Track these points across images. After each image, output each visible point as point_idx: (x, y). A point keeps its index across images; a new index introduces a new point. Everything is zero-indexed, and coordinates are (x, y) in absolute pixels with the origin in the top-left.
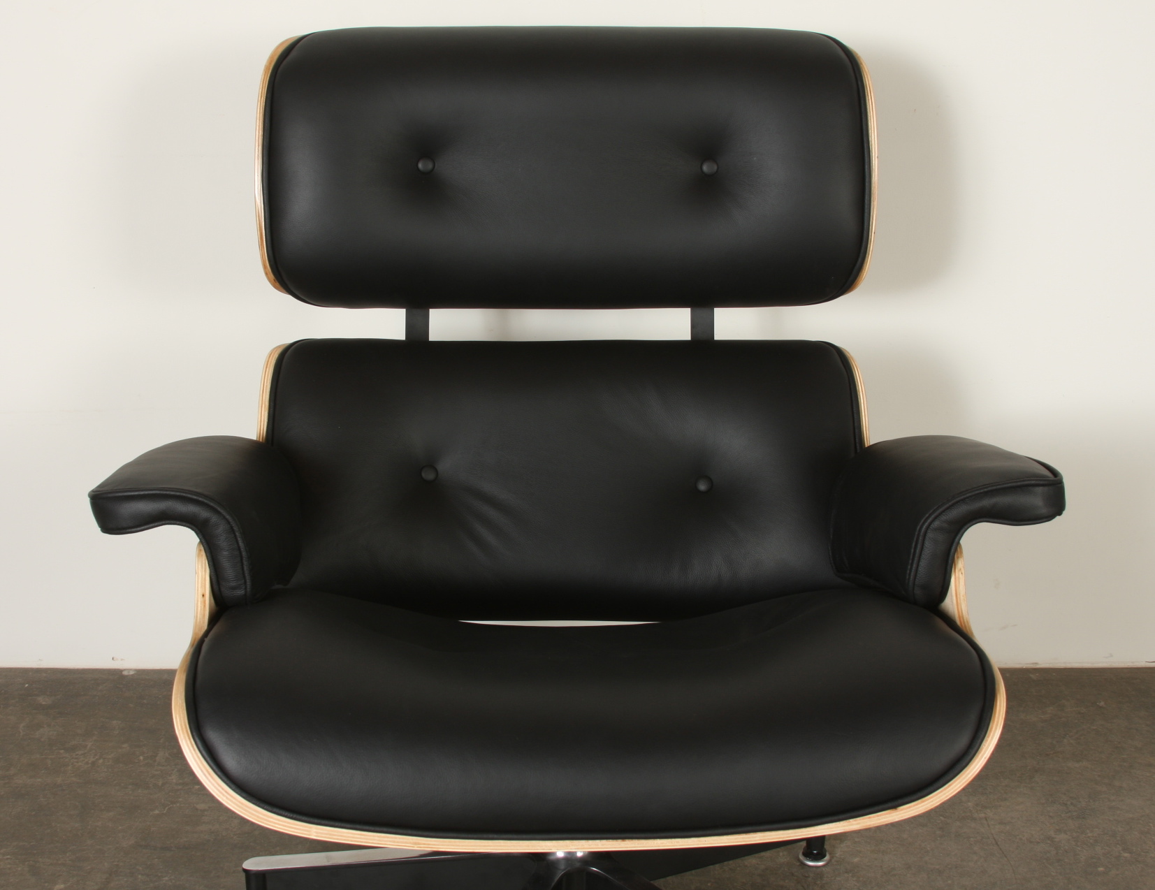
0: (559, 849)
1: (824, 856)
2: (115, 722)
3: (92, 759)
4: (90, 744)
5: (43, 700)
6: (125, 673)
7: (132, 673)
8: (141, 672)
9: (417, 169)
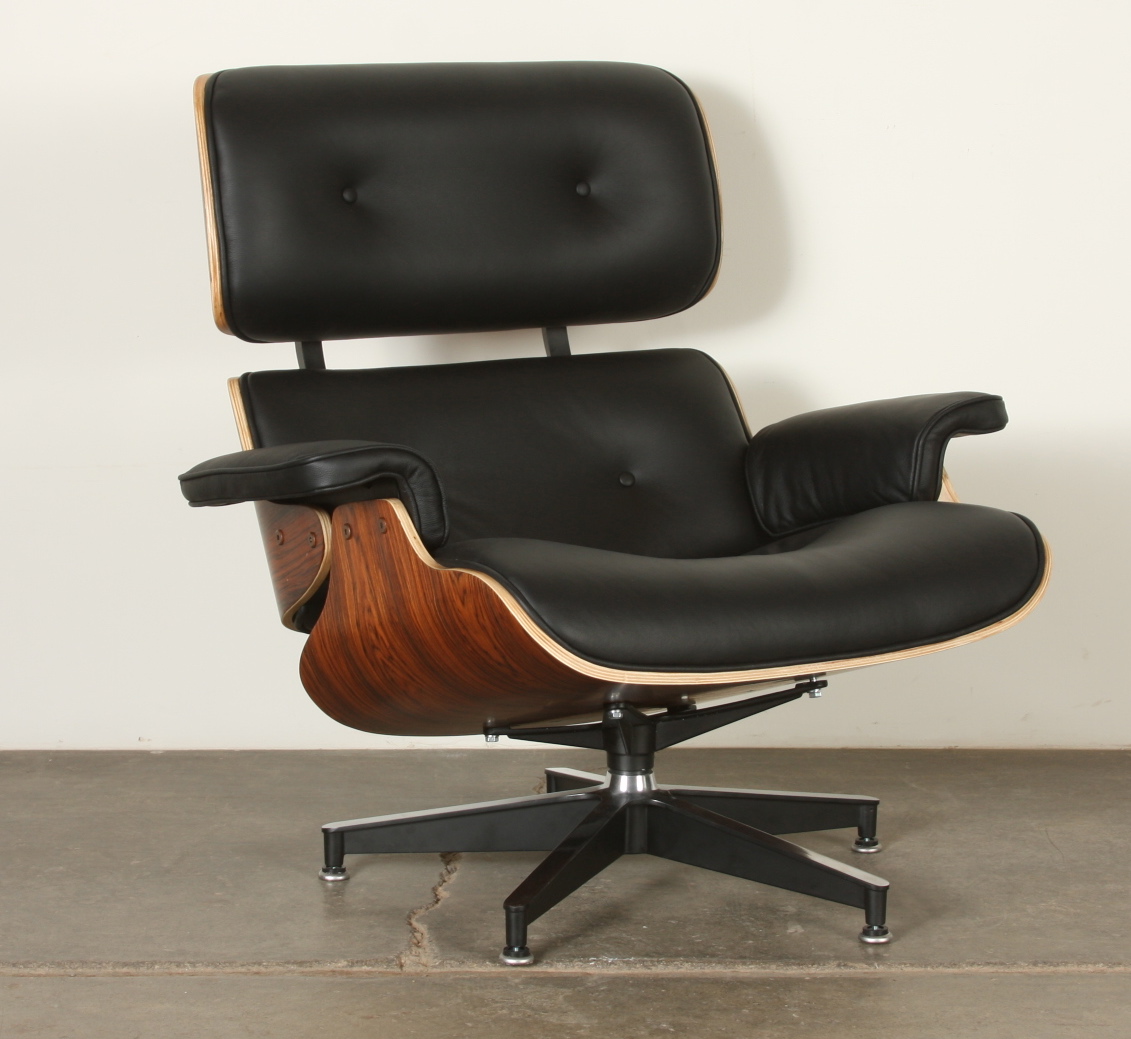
9: (343, 199)
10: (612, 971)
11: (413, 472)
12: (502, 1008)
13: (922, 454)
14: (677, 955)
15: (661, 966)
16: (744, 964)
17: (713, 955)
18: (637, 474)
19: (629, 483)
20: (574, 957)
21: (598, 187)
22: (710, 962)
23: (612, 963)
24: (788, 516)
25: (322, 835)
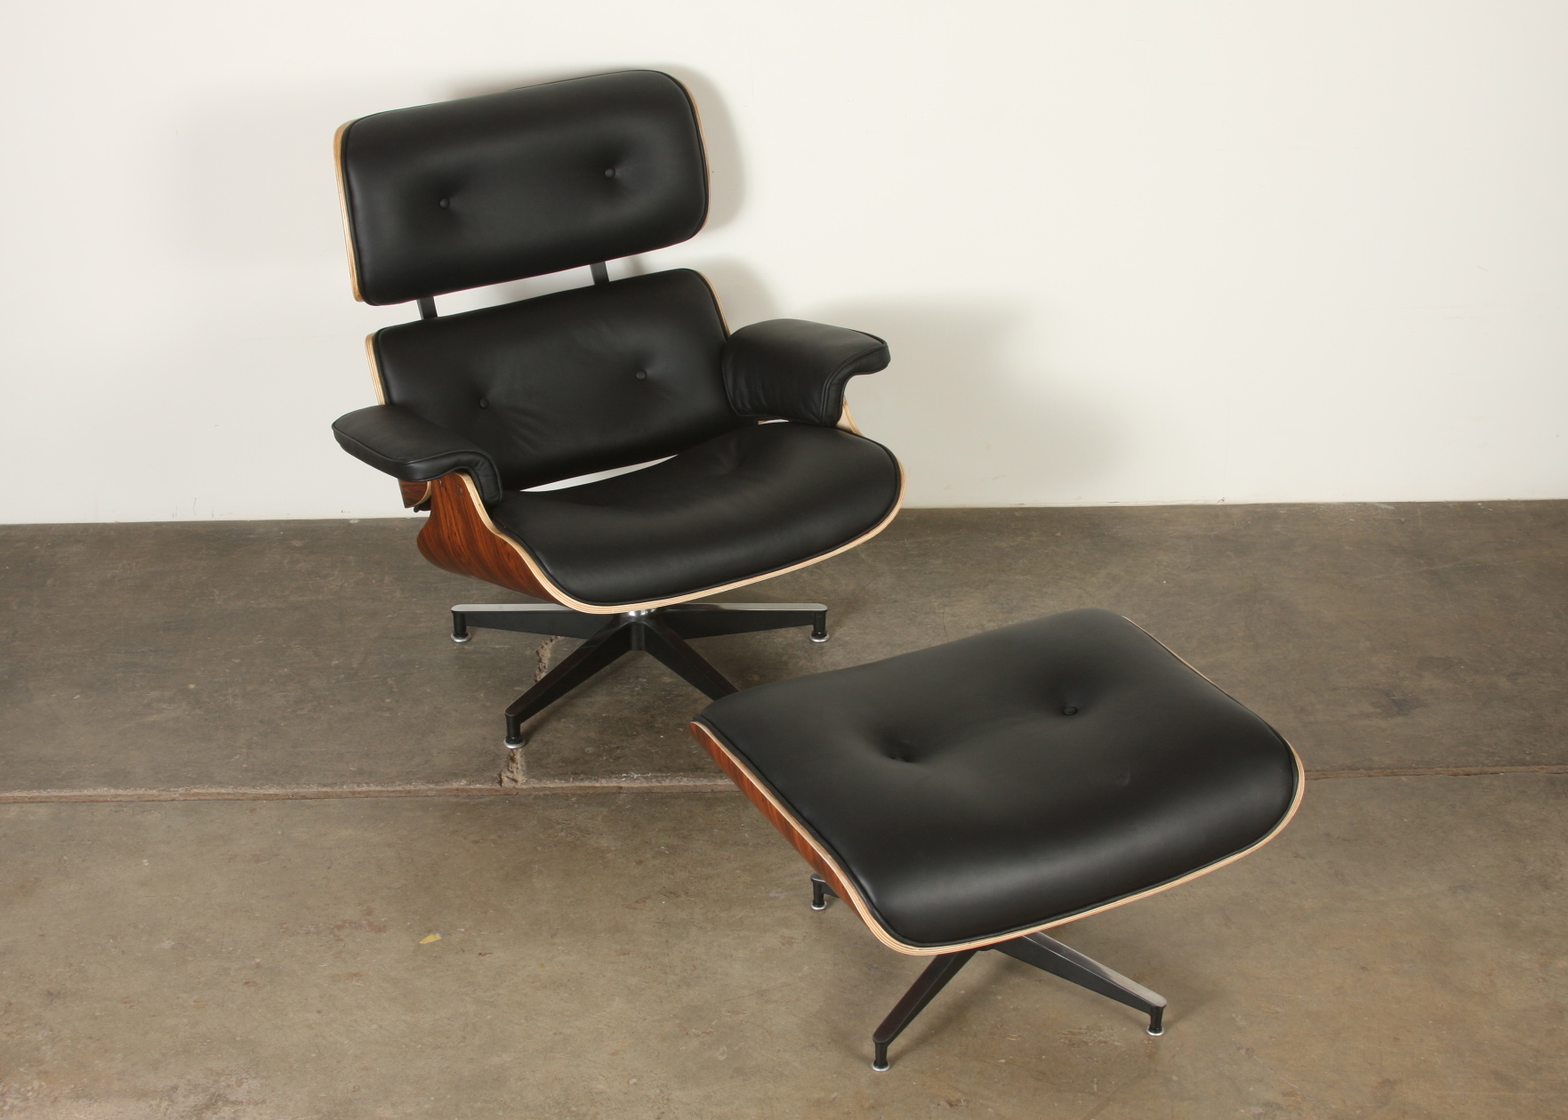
0: (631, 610)
1: (825, 636)
2: (350, 557)
3: (340, 583)
4: (336, 573)
5: (296, 543)
6: (351, 522)
7: (356, 522)
8: (363, 521)
9: (440, 207)
10: (636, 785)
11: (477, 464)
12: (562, 830)
13: (828, 393)
14: (680, 769)
15: (668, 781)
16: (721, 778)
17: (702, 769)
18: (649, 372)
19: (643, 377)
20: (613, 773)
21: (621, 173)
22: (699, 777)
23: (637, 779)
24: (749, 406)
25: (452, 615)
